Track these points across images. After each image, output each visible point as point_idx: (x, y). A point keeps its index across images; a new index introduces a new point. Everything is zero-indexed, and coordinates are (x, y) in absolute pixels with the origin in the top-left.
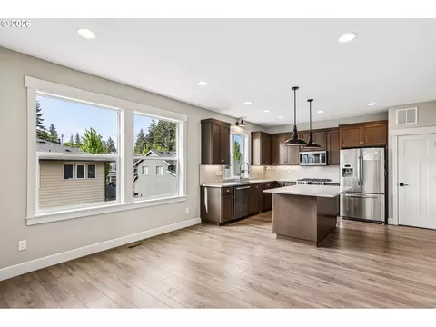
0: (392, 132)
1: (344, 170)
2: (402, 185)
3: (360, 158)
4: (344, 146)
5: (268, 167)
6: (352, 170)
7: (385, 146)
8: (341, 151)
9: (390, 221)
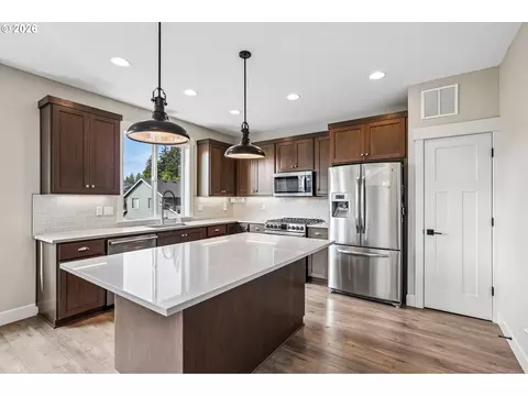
0: (415, 133)
1: (336, 204)
2: (431, 232)
3: (360, 181)
4: (336, 161)
5: (233, 199)
6: (347, 203)
7: (403, 160)
8: (331, 169)
9: (410, 300)
